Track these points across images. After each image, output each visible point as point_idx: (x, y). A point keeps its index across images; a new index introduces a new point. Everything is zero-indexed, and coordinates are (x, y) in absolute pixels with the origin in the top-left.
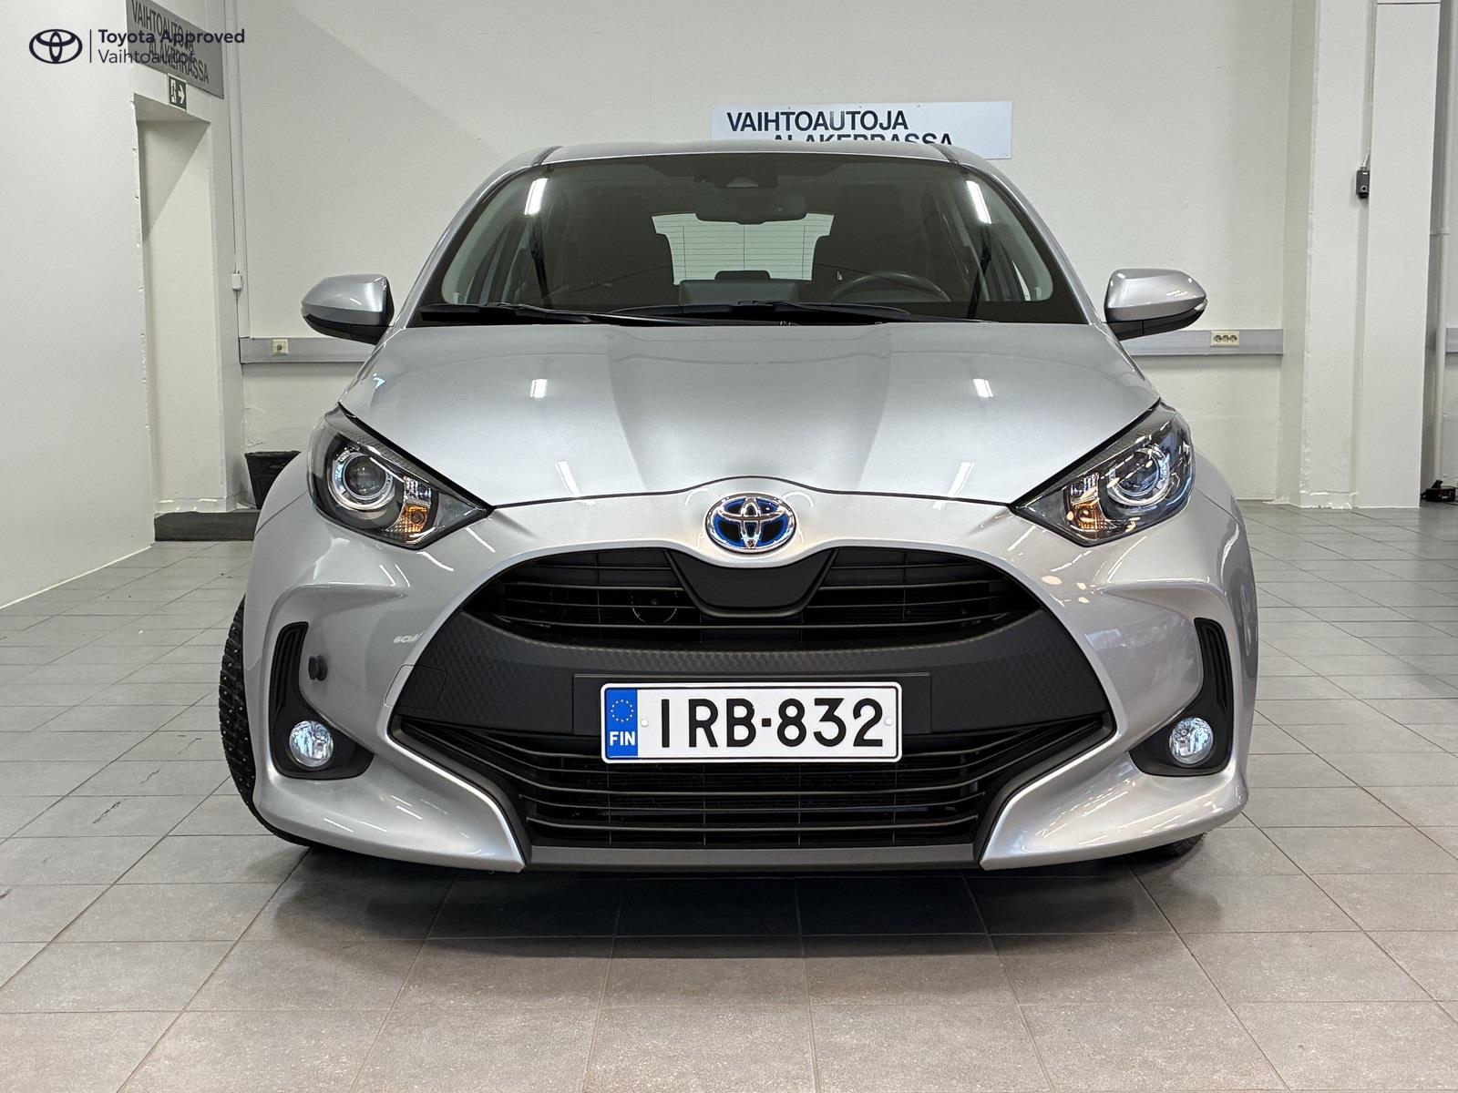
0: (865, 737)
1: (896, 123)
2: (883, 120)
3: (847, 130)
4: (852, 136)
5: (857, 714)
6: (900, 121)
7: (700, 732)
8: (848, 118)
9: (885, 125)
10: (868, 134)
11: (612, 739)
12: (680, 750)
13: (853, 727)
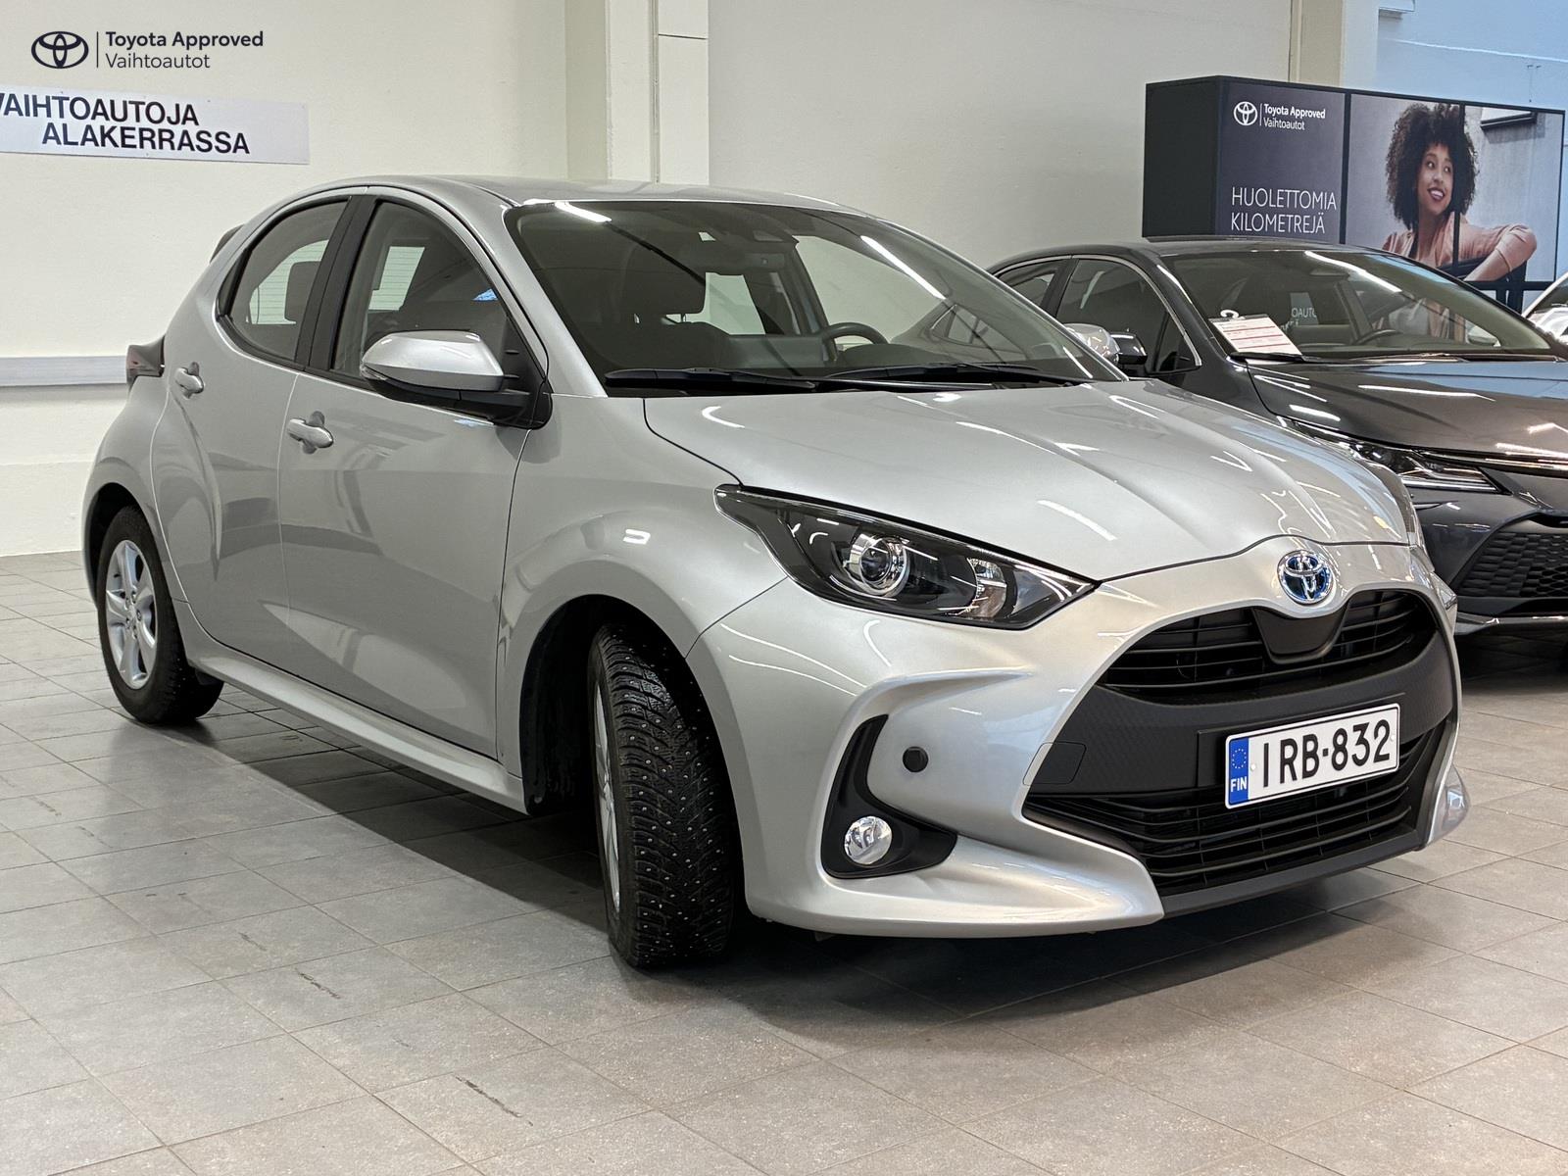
0: (1381, 754)
1: (186, 119)
2: (171, 113)
3: (131, 122)
4: (137, 130)
5: (1376, 735)
6: (190, 115)
7: (1287, 768)
8: (131, 109)
9: (174, 119)
10: (156, 128)
11: (1233, 785)
12: (1277, 789)
13: (1374, 745)
